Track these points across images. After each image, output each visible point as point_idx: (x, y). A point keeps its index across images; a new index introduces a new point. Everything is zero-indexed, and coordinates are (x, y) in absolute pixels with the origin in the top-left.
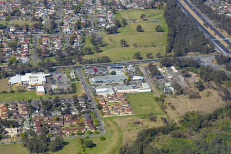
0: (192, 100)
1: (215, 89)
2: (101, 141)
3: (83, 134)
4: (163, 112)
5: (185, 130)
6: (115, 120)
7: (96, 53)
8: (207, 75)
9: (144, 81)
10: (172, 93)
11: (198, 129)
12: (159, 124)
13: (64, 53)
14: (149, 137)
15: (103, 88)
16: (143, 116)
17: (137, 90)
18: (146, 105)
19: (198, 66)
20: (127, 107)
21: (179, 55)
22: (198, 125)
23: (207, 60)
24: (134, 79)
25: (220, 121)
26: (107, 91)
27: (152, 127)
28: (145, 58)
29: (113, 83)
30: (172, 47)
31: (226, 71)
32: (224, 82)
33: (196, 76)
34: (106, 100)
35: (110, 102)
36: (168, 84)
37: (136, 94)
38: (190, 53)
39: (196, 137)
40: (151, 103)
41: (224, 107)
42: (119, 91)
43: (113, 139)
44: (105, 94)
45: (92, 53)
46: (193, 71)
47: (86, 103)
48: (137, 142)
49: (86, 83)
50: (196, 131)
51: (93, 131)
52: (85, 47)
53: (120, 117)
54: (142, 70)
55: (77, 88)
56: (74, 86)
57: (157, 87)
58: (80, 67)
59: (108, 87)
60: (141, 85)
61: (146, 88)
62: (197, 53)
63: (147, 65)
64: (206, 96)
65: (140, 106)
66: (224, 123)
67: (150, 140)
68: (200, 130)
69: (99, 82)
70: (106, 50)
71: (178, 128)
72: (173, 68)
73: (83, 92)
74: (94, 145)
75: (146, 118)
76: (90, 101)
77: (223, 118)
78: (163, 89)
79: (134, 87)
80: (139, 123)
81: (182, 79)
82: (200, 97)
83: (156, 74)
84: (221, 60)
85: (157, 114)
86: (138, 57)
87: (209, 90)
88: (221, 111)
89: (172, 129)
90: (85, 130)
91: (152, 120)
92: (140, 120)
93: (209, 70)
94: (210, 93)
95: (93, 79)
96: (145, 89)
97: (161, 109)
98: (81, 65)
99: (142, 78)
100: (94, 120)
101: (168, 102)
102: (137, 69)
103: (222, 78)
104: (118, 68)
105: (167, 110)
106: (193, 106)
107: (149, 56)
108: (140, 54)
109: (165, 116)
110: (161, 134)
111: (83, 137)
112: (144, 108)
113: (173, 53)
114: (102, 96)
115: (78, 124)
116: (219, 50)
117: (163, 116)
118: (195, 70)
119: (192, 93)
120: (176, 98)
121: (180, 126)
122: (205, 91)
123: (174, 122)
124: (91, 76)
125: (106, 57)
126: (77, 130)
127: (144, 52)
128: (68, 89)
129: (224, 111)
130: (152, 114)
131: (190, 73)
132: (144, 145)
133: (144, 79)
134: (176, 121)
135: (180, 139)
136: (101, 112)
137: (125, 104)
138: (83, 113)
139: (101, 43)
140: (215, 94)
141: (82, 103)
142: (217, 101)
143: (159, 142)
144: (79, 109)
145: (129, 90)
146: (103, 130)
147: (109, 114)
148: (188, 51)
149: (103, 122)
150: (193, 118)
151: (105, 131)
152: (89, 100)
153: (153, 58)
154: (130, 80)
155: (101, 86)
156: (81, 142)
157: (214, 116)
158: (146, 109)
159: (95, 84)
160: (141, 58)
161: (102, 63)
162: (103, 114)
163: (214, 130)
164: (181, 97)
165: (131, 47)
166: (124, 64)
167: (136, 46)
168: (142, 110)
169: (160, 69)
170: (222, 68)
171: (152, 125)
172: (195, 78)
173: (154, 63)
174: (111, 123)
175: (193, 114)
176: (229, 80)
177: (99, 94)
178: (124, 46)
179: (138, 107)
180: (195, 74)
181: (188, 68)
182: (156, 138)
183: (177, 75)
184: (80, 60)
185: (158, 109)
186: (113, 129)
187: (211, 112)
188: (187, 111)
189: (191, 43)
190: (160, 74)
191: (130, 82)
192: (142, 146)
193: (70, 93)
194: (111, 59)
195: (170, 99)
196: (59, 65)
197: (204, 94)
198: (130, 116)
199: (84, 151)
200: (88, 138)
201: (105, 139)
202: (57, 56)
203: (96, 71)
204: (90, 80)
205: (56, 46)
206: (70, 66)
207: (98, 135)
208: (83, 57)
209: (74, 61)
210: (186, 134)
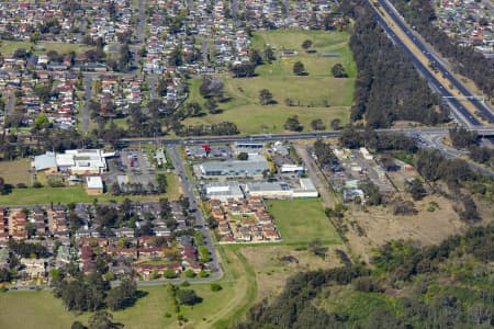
0: (400, 216)
1: (447, 196)
2: (213, 293)
3: (176, 276)
4: (339, 239)
5: (382, 276)
6: (242, 251)
7: (209, 115)
8: (432, 166)
9: (303, 175)
10: (359, 202)
11: (409, 276)
12: (331, 263)
13: (145, 111)
14: (309, 288)
15: (220, 185)
16: (300, 246)
17: (289, 193)
18: (306, 224)
19: (415, 150)
20: (268, 226)
21: (378, 125)
22: (410, 269)
23: (434, 138)
24: (284, 169)
25: (454, 262)
26: (228, 193)
27: (315, 269)
28: (308, 129)
29: (242, 175)
30: (364, 110)
31: (470, 162)
32: (466, 184)
33: (409, 169)
34: (226, 209)
35: (234, 214)
36: (351, 184)
37: (287, 199)
38: (398, 123)
39: (405, 291)
41: (462, 235)
42: (252, 193)
43: (236, 289)
44: (224, 199)
45: (201, 115)
46: (403, 159)
47: (186, 215)
48: (285, 296)
49: (187, 173)
50: (405, 280)
51: (198, 271)
52: (189, 101)
53: (254, 245)
54: (301, 152)
55: (169, 183)
56: (162, 179)
57: (331, 189)
58: (177, 142)
59: (232, 185)
60: (298, 183)
61: (307, 189)
62: (414, 123)
63: (311, 142)
65: (294, 224)
66: (462, 265)
67: (312, 295)
68: (413, 277)
69: (213, 173)
70: (230, 108)
71: (370, 272)
72: (363, 151)
73: (181, 191)
74: (199, 300)
75: (305, 249)
76: (194, 211)
77: (460, 255)
78: (342, 192)
79: (284, 187)
80: (290, 259)
81: (381, 174)
82: (416, 212)
83: (327, 161)
84: (463, 139)
85: (329, 243)
86: (294, 125)
87: (435, 198)
88: (456, 241)
89: (357, 273)
90: (181, 268)
91: (317, 254)
92: (294, 253)
93: (436, 157)
94: (434, 203)
95: (201, 167)
96: (305, 191)
97: (337, 233)
98: (179, 138)
99: (301, 168)
100: (200, 249)
101: (352, 219)
102: (292, 150)
103: (461, 175)
104: (253, 147)
105: (348, 236)
106: (401, 228)
107: (316, 124)
108: (299, 120)
109: (343, 248)
110: (334, 282)
111: (176, 282)
112: (301, 229)
113: (364, 122)
114: (218, 202)
115: (168, 255)
116: (458, 118)
117: (339, 248)
118: (408, 157)
119: (400, 204)
120: (367, 211)
121: (373, 268)
122: (426, 200)
123: (361, 260)
124: (198, 160)
125: (230, 124)
126: (166, 269)
127: (305, 117)
128: (150, 184)
129: (462, 242)
130: (317, 242)
131: (398, 162)
132: (299, 303)
133: (304, 171)
134: (366, 258)
135: (372, 295)
136: (216, 233)
137: (265, 220)
138: (179, 234)
139: (220, 96)
140: (447, 206)
141: (177, 214)
142: (451, 221)
143: (331, 298)
144: (172, 225)
145: (274, 192)
146: (217, 270)
147: (231, 238)
148: (396, 119)
149: (217, 255)
150: (400, 253)
151: (221, 273)
152: (191, 208)
153: (324, 128)
154: (276, 172)
155: (216, 182)
156: (172, 293)
157: (443, 251)
158: (307, 232)
159: (205, 177)
160: (300, 129)
161: (220, 135)
162: (219, 238)
163: (441, 280)
164: (377, 211)
165: (282, 105)
166: (265, 139)
167: (290, 103)
168: (297, 232)
169: (337, 152)
170: (462, 155)
171: (317, 264)
172: (407, 173)
173: (326, 140)
174: (235, 257)
175: (400, 245)
176: (475, 179)
177: (213, 197)
178: (267, 103)
179: (290, 227)
180: (408, 166)
181: (393, 152)
182: (324, 290)
183: (372, 165)
184: (177, 128)
185: (329, 233)
186: (238, 268)
187: (437, 243)
188: (388, 239)
189: (401, 103)
190: (336, 162)
191: (276, 176)
192: (295, 305)
193: (155, 193)
194: (239, 128)
195: (354, 214)
196: (135, 137)
197: (423, 205)
198: (273, 244)
199: (178, 310)
200: (186, 284)
201: (220, 288)
202: (130, 117)
203: (208, 150)
204: (196, 168)
205: (130, 97)
206: (158, 139)
207: (208, 281)
208: (182, 123)
209: (164, 129)
210: (385, 286)
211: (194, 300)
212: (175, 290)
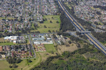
0: (67, 47)
1: (75, 43)
3: (28, 57)
4: (56, 51)
6: (40, 53)
8: (73, 38)
9: (51, 40)
10: (60, 44)
12: (55, 55)
13: (24, 29)
14: (51, 59)
15: (36, 42)
17: (48, 43)
18: (51, 48)
19: (70, 35)
21: (64, 31)
22: (68, 56)
23: (73, 33)
26: (38, 43)
27: (52, 56)
28: (52, 32)
29: (40, 40)
30: (61, 29)
31: (79, 37)
32: (78, 41)
34: (37, 46)
36: (59, 41)
37: (48, 44)
38: (67, 31)
39: (67, 60)
40: (52, 47)
42: (42, 43)
43: (38, 60)
44: (37, 44)
45: (34, 30)
47: (30, 47)
48: (46, 61)
50: (67, 58)
51: (32, 56)
52: (32, 27)
53: (42, 52)
54: (51, 36)
55: (28, 42)
56: (26, 41)
57: (55, 42)
58: (29, 34)
61: (51, 42)
62: (70, 31)
63: (52, 34)
64: (72, 46)
65: (49, 48)
66: (77, 55)
67: (51, 60)
68: (69, 57)
69: (35, 40)
70: (39, 29)
71: (61, 56)
72: (61, 36)
73: (30, 43)
74: (32, 62)
75: (50, 53)
76: (32, 46)
77: (77, 53)
78: (57, 43)
79: (47, 42)
80: (48, 54)
81: (64, 40)
82: (70, 46)
83: (55, 37)
84: (78, 34)
86: (50, 31)
87: (73, 44)
88: (76, 51)
89: (59, 57)
91: (52, 53)
92: (48, 53)
95: (33, 39)
100: (32, 53)
102: (49, 36)
103: (77, 40)
104: (42, 35)
105: (58, 50)
106: (67, 49)
107: (53, 31)
108: (50, 30)
109: (57, 52)
110: (55, 58)
111: (28, 58)
112: (50, 49)
113: (62, 31)
114: (36, 45)
115: (27, 54)
116: (78, 30)
117: (56, 52)
118: (69, 37)
119: (67, 45)
120: (61, 46)
121: (62, 56)
122: (71, 44)
123: (60, 54)
124: (33, 38)
125: (38, 31)
126: (26, 56)
127: (51, 30)
128: (24, 42)
129: (77, 51)
130: (52, 51)
131: (67, 38)
132: (49, 62)
134: (61, 54)
135: (61, 60)
137: (44, 48)
138: (29, 50)
139: (37, 26)
140: (75, 45)
142: (75, 47)
144: (28, 49)
145: (46, 43)
146: (35, 56)
147: (38, 51)
148: (67, 30)
149: (35, 54)
151: (36, 57)
153: (55, 32)
157: (74, 53)
158: (51, 50)
160: (51, 32)
161: (37, 33)
162: (36, 51)
163: (73, 58)
164: (63, 46)
165: (48, 28)
166: (45, 34)
167: (49, 28)
168: (49, 50)
169: (57, 36)
172: (68, 39)
173: (55, 34)
174: (38, 54)
175: (67, 52)
176: (80, 40)
177: (35, 44)
178: (45, 28)
181: (66, 36)
182: (53, 60)
183: (62, 38)
184: (29, 32)
185: (55, 50)
186: (39, 56)
187: (73, 51)
188: (65, 51)
190: (56, 37)
191: (46, 40)
192: (48, 62)
193: (25, 43)
194: (40, 32)
195: (59, 46)
198: (45, 52)
199: (28, 63)
200: (30, 59)
201: (35, 59)
202: (21, 30)
203: (35, 36)
204: (32, 39)
205: (22, 27)
206: (26, 34)
207: (33, 58)
208: (30, 31)
209: (27, 32)
210: (64, 59)
212: (27, 60)
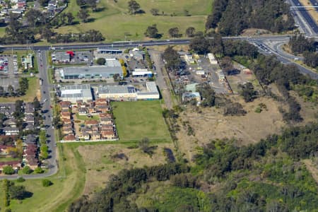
0: (229, 117)
1: (275, 98)
2: (44, 188)
3: (15, 172)
4: (169, 138)
5: (200, 173)
6: (80, 149)
7: (82, 24)
8: (268, 70)
9: (151, 78)
10: (195, 104)
11: (223, 173)
12: (159, 160)
13: (23, 21)
14: (130, 184)
15: (74, 88)
16: (131, 145)
17: (134, 95)
18: (143, 124)
19: (255, 55)
20: (107, 126)
21: (229, 33)
22: (224, 166)
23: (275, 45)
24: (134, 73)
25: (269, 159)
26: (79, 95)
27: (140, 166)
28: (167, 38)
29: (96, 79)
30: (218, 20)
31: (305, 66)
32: (296, 87)
33: (248, 73)
34: (74, 110)
35: (80, 114)
36: (191, 87)
37: (131, 102)
38: (248, 31)
39: (217, 187)
40: (153, 119)
41: (281, 134)
42: (101, 96)
43: (65, 184)
44: (74, 100)
45: (74, 24)
46: (244, 64)
47: (37, 115)
48: (105, 192)
49: (48, 78)
50: (219, 176)
51: (34, 167)
52: (66, 11)
53: (91, 144)
54: (155, 57)
55: (30, 87)
56: (25, 84)
57: (173, 92)
58: (46, 48)
59: (84, 88)
60: (145, 86)
61: (150, 93)
62: (261, 31)
63: (163, 49)
64: (256, 111)
65: (131, 124)
66: (274, 162)
67: (131, 190)
68: (227, 174)
69: (71, 77)
70: (101, 18)
71: (189, 169)
72: (211, 56)
73: (39, 93)
74: (29, 195)
75: (137, 147)
76: (46, 111)
77: (275, 153)
78: (181, 95)
79: (130, 90)
80: (121, 156)
81: (221, 77)
82: (244, 113)
83: (176, 65)
84: (301, 46)
85: (159, 141)
86: (154, 33)
87: (265, 100)
88: (273, 140)
89: (178, 169)
90: (19, 165)
91: (145, 152)
92: (126, 151)
93: (273, 62)
94: (262, 105)
95: (62, 71)
97: (169, 133)
98: (48, 44)
99: (150, 73)
100: (42, 147)
101: (184, 120)
102: (147, 56)
103: (290, 79)
104: (113, 52)
105: (178, 135)
106: (227, 128)
107: (173, 32)
108: (157, 27)
109: (171, 146)
110: (154, 178)
111: (12, 178)
112: (137, 128)
113: (216, 30)
114: (69, 104)
115: (11, 153)
116: (303, 26)
117: (167, 145)
118: (249, 61)
119: (229, 106)
120: (200, 112)
121: (193, 165)
122: (256, 102)
123: (185, 157)
124: (61, 65)
125: (96, 32)
126: (6, 165)
128: (10, 87)
129: (280, 140)
130: (146, 141)
132: (116, 199)
133: (153, 75)
134: (190, 156)
135: (185, 190)
136: (60, 132)
137: (105, 120)
138: (26, 134)
139: (94, 6)
140: (273, 107)
142: (274, 121)
143: (148, 194)
144: (22, 125)
145: (121, 94)
146: (53, 167)
147: (73, 136)
148: (247, 27)
149: (57, 154)
150: (221, 151)
151: (56, 169)
152: (43, 109)
153: (181, 35)
154: (128, 76)
155: (73, 86)
156: (6, 188)
157: (261, 150)
159: (63, 80)
160: (159, 36)
161: (87, 41)
162: (62, 137)
163: (252, 176)
164: (210, 112)
165: (148, 15)
166: (126, 45)
167: (155, 12)
168: (133, 132)
169: (187, 58)
170: (298, 60)
171: (144, 161)
172: (246, 75)
173: (177, 48)
174: (72, 155)
175: (222, 144)
176: (305, 83)
177: (64, 99)
178: (135, 13)
179: (128, 127)
180: (248, 70)
181: (236, 57)
182: (144, 186)
183: (215, 69)
184: (48, 35)
185: (162, 132)
186: (71, 165)
187: (255, 142)
188: (214, 138)
189: (254, 12)
190: (183, 65)
191: (127, 80)
192: (112, 200)
193: (15, 95)
194: (104, 35)
196: (10, 43)
197: (253, 106)
198: (109, 143)
199: (8, 204)
200: (22, 180)
201: (51, 184)
202: (8, 27)
203: (72, 56)
204: (57, 72)
205: (16, 7)
206: (29, 46)
207: (42, 177)
208: (56, 31)
209: (38, 36)
210: (201, 182)
211: (24, 195)
